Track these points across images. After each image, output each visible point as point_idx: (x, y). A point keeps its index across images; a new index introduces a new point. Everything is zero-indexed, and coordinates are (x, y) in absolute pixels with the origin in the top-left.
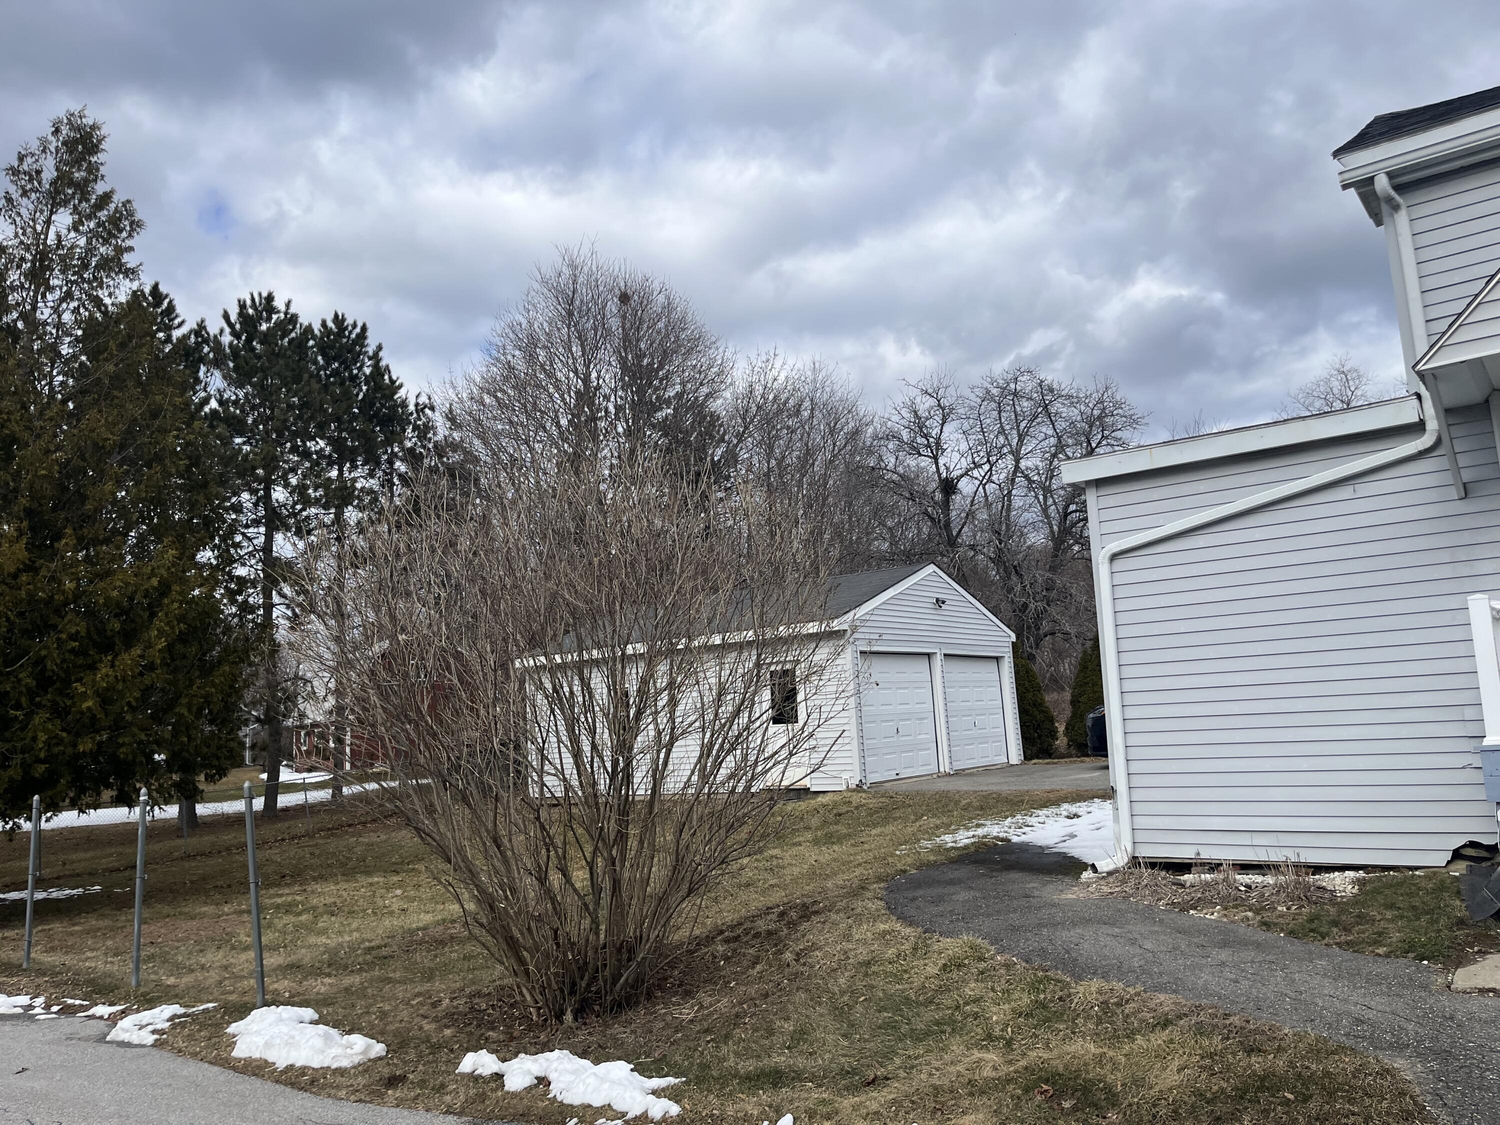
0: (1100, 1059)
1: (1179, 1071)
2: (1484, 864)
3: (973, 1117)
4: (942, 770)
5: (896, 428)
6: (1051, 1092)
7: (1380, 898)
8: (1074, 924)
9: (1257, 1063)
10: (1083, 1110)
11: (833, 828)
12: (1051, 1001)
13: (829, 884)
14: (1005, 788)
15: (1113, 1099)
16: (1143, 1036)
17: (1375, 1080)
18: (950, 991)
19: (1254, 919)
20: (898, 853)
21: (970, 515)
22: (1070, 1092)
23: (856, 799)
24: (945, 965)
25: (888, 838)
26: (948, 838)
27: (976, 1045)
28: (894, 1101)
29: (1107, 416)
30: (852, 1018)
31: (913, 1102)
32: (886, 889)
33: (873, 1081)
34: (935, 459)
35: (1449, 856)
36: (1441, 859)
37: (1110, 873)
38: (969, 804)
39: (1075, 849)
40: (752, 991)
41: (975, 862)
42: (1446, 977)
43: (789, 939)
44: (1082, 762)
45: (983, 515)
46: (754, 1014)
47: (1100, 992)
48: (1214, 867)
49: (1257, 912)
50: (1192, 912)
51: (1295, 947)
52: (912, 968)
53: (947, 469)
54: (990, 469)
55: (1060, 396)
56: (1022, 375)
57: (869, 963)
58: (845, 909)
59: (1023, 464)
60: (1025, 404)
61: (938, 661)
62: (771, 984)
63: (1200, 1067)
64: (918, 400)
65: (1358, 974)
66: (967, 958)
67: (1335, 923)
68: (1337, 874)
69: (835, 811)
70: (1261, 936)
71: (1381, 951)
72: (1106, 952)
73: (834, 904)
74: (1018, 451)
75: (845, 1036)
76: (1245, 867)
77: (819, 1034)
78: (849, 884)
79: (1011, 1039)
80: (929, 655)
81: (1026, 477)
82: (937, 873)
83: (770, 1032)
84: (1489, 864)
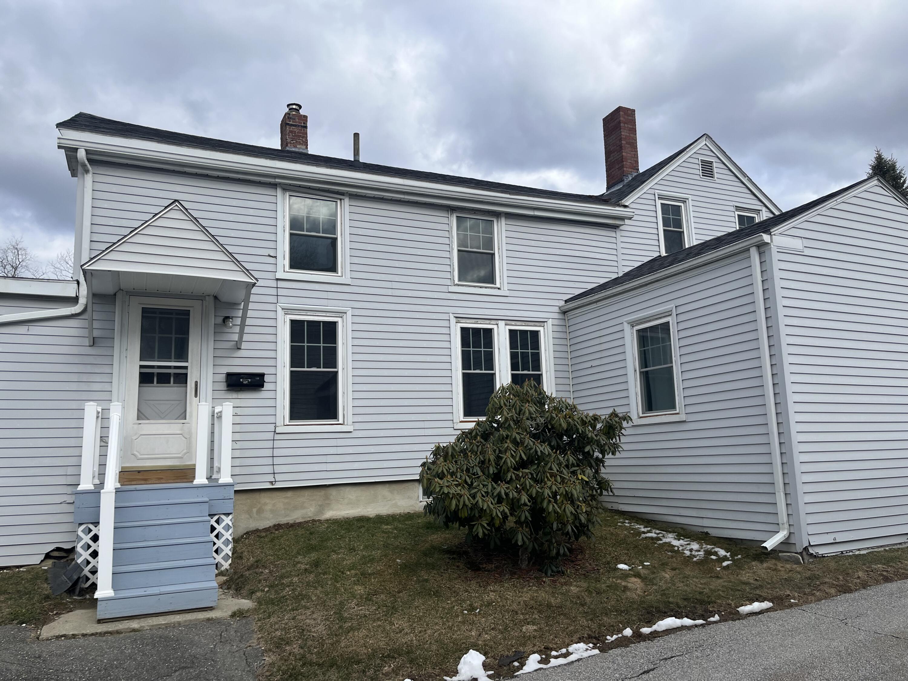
2: (62, 561)
35: (42, 557)
36: (36, 560)
42: (37, 632)
84: (65, 560)
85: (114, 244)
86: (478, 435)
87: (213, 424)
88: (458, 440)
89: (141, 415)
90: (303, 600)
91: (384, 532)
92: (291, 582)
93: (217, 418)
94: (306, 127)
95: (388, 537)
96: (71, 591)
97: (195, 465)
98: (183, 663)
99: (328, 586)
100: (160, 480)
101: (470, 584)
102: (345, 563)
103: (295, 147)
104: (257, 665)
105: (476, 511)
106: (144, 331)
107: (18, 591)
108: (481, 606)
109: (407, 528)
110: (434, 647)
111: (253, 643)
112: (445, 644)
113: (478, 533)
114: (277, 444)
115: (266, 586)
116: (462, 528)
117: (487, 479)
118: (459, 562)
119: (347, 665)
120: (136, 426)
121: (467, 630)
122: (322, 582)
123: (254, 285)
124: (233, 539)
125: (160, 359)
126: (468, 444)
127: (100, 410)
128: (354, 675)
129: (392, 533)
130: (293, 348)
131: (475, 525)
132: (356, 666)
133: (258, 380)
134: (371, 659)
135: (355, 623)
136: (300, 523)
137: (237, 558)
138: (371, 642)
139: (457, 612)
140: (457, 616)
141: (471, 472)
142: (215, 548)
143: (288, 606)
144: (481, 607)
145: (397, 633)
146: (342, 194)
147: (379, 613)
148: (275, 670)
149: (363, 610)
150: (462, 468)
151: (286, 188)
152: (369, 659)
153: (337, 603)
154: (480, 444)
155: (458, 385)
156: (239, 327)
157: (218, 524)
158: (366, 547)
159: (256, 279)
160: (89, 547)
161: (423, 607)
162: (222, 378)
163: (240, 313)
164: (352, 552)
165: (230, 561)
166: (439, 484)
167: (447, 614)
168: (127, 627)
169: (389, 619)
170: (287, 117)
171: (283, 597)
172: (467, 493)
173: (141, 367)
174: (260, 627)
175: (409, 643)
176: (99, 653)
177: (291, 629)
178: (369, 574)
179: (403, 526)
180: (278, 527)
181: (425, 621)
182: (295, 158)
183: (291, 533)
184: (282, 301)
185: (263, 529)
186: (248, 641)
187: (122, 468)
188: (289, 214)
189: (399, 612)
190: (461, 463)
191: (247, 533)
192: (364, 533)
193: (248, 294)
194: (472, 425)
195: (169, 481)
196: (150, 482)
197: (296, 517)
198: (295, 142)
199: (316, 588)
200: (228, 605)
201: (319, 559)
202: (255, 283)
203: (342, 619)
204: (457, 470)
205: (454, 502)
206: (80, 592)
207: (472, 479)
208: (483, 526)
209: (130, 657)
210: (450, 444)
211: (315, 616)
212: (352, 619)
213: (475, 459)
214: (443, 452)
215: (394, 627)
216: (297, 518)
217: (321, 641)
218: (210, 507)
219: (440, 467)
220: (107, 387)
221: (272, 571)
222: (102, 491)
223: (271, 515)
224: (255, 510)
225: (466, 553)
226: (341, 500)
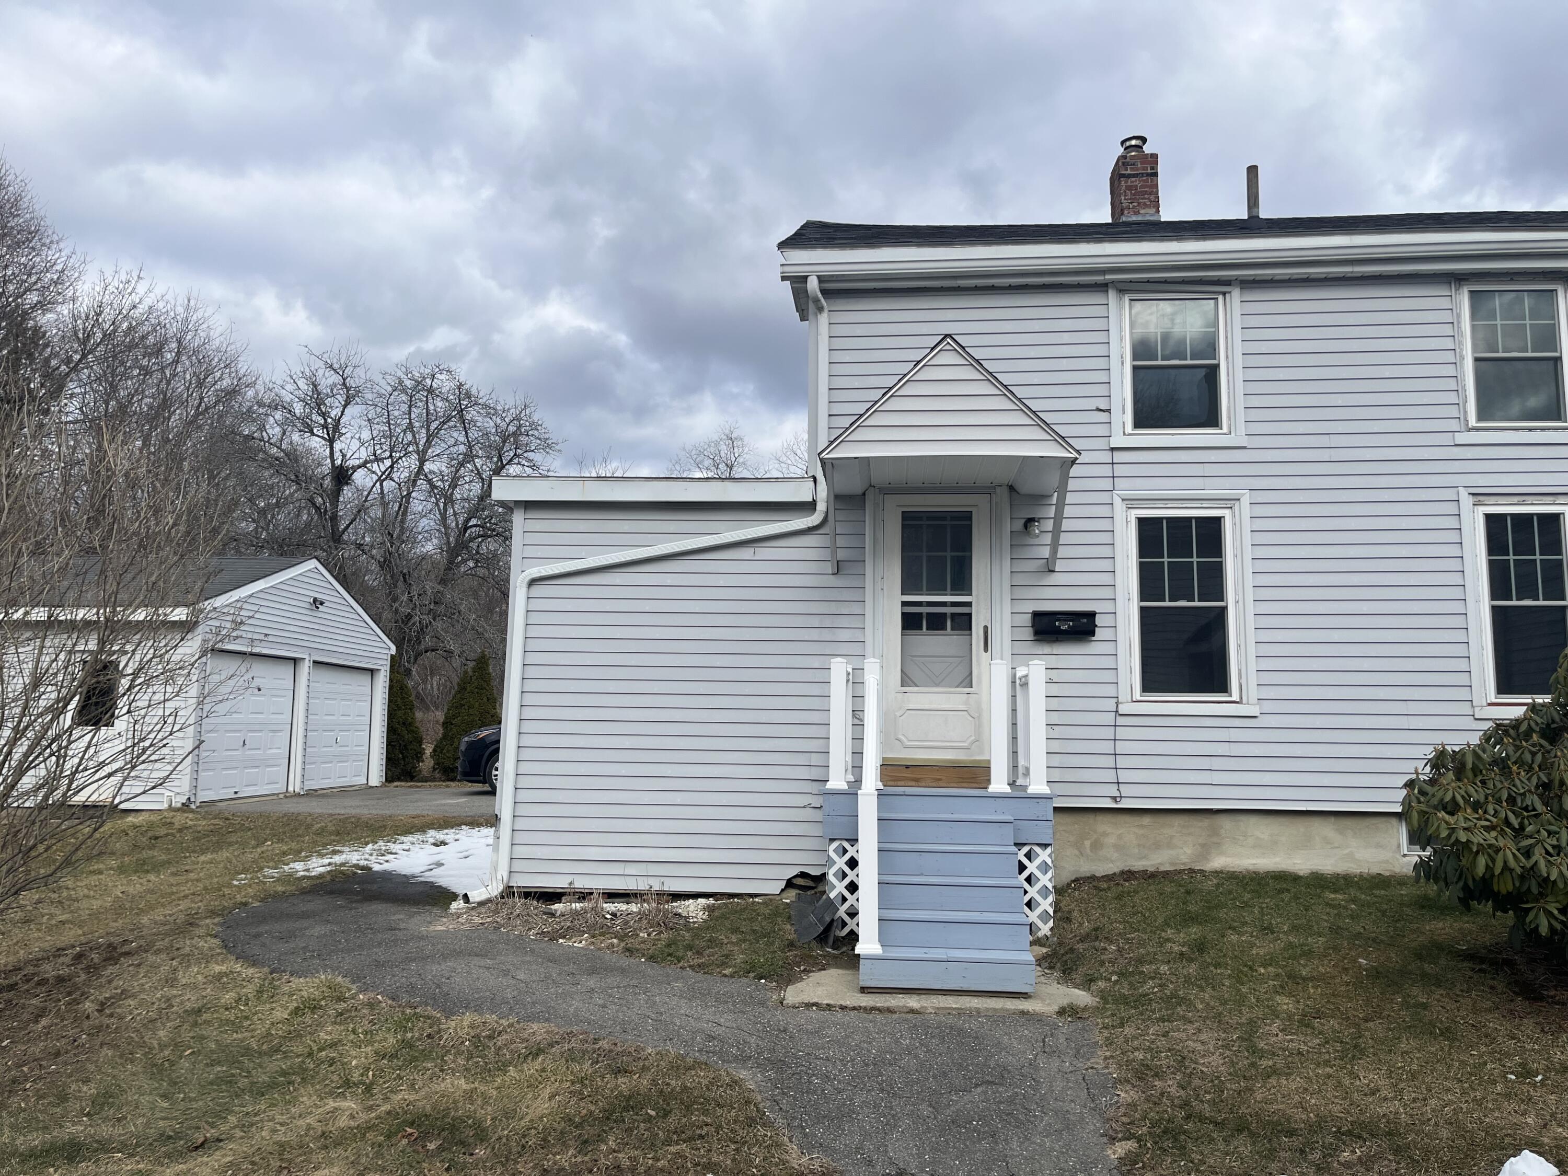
0: (470, 1096)
1: (550, 1099)
2: (809, 893)
3: (326, 1171)
4: (291, 789)
5: (287, 398)
6: (416, 1135)
7: (727, 923)
8: (445, 957)
9: (624, 1083)
10: (450, 1149)
11: (146, 854)
12: (419, 1039)
13: (145, 920)
14: (365, 811)
15: (482, 1135)
16: (516, 1066)
17: (725, 1092)
18: (301, 1036)
19: (619, 945)
20: (236, 883)
21: (361, 510)
22: (436, 1132)
23: (179, 820)
24: (297, 1008)
25: (221, 866)
26: (299, 866)
27: (331, 1094)
28: (231, 1165)
29: (521, 434)
30: (174, 1075)
31: (253, 1163)
32: (221, 925)
33: (202, 1144)
34: (331, 442)
35: (783, 884)
36: (775, 888)
37: (481, 904)
38: (323, 829)
39: (442, 878)
40: (36, 1049)
41: (331, 892)
42: (780, 993)
43: (90, 986)
44: (447, 786)
45: (376, 512)
46: (40, 1078)
47: (472, 1026)
48: (583, 896)
49: (621, 939)
50: (561, 941)
51: (653, 970)
52: (256, 1013)
53: (344, 456)
54: (392, 467)
55: (476, 404)
56: (441, 373)
57: (200, 1011)
58: (168, 949)
59: (428, 466)
60: (440, 404)
61: (305, 668)
62: (63, 1041)
63: (570, 1093)
64: (320, 372)
65: (709, 994)
66: (323, 999)
67: (690, 948)
68: (691, 901)
69: (150, 834)
70: (625, 961)
71: (727, 972)
72: (479, 984)
73: (151, 944)
74: (425, 451)
75: (164, 1096)
76: (612, 896)
77: (131, 1096)
78: (171, 919)
79: (372, 1083)
80: (295, 661)
81: (429, 482)
82: (285, 905)
83: (63, 1098)
84: (813, 892)
85: (861, 415)
86: (1534, 731)
87: (1014, 696)
88: (1488, 740)
89: (906, 680)
90: (1180, 1005)
91: (1330, 905)
92: (1156, 972)
93: (1021, 685)
94: (1155, 174)
95: (1339, 915)
96: (822, 938)
97: (989, 761)
98: (988, 1075)
99: (1225, 988)
100: (937, 782)
101: (1521, 1025)
102: (1254, 952)
103: (1137, 213)
104: (1106, 1101)
105: (1534, 883)
106: (906, 548)
107: (754, 931)
108: (1548, 1069)
109: (1376, 902)
110: (1445, 1133)
111: (1097, 1063)
112: (1468, 1131)
113: (1537, 927)
114: (1121, 733)
115: (1114, 973)
116: (1499, 914)
117: (1556, 819)
118: (1494, 979)
119: (1268, 1134)
120: (900, 696)
121: (1515, 1111)
122: (1213, 979)
123: (1073, 461)
124: (1054, 887)
125: (931, 590)
126: (1511, 749)
127: (850, 670)
128: (1282, 1154)
129: (1345, 908)
130: (1142, 567)
131: (1531, 909)
132: (1286, 1140)
133: (1084, 623)
134: (1316, 1132)
135: (1280, 1063)
136: (1167, 873)
137: (1061, 919)
138: (1313, 1101)
139: (1493, 1074)
140: (1494, 1082)
141: (1519, 805)
142: (1026, 898)
143: (1153, 1012)
144: (1545, 1071)
145: (1365, 1095)
146: (1228, 283)
147: (1328, 1052)
148: (1137, 1116)
149: (1297, 1042)
150: (1497, 796)
151: (1123, 288)
152: (1312, 1131)
153: (1244, 1020)
154: (1539, 750)
155: (1481, 631)
156: (1050, 534)
157: (1030, 860)
158: (1295, 928)
159: (1078, 452)
160: (845, 875)
161: (1418, 1055)
162: (1027, 620)
163: (1052, 512)
164: (1267, 934)
165: (1051, 923)
166: (1446, 823)
167: (1471, 1075)
168: (901, 1004)
169: (1349, 1066)
170: (1120, 163)
171: (1144, 996)
172: (1511, 844)
173: (904, 604)
174: (1107, 1039)
175: (1392, 1117)
176: (865, 1038)
177: (1161, 1052)
178: (1304, 979)
179: (1368, 898)
180: (1128, 875)
181: (1424, 1082)
182: (1138, 232)
183: (1152, 887)
184: (1122, 487)
185: (1103, 877)
186: (1088, 1059)
187: (884, 758)
188: (1131, 333)
189: (1368, 1057)
190: (1494, 785)
191: (1076, 880)
192: (1290, 902)
193: (1065, 478)
194: (1518, 712)
195: (952, 785)
196: (924, 784)
197: (1159, 861)
198: (1135, 204)
199: (1202, 989)
200: (1053, 995)
201: (1205, 938)
202: (1076, 459)
203: (1254, 1050)
204: (1486, 798)
205: (1482, 861)
206: (834, 942)
207: (1523, 818)
208: (1549, 914)
209: (909, 1051)
210: (1469, 747)
211: (1203, 1037)
212: (1273, 1054)
213: (1529, 779)
214: (1453, 761)
215: (1358, 1083)
216: (1161, 864)
217: (1216, 1082)
218: (1017, 831)
219: (1447, 790)
220: (858, 635)
221: (1123, 948)
222: (859, 792)
223: (1116, 855)
224: (1087, 843)
225: (1509, 963)
226: (1241, 838)
